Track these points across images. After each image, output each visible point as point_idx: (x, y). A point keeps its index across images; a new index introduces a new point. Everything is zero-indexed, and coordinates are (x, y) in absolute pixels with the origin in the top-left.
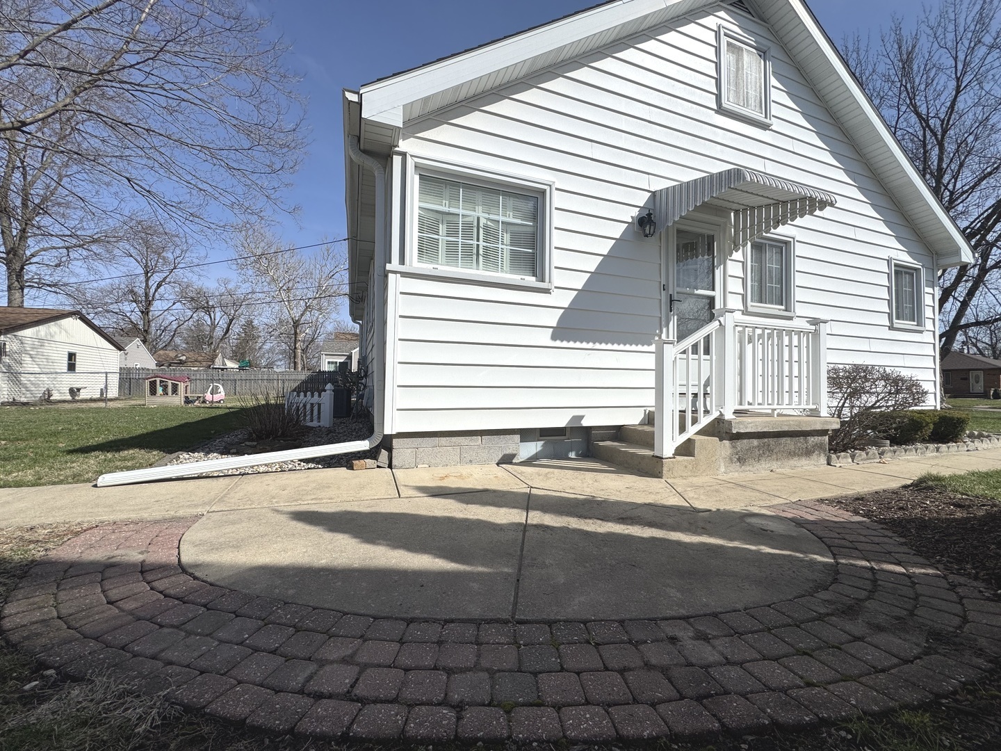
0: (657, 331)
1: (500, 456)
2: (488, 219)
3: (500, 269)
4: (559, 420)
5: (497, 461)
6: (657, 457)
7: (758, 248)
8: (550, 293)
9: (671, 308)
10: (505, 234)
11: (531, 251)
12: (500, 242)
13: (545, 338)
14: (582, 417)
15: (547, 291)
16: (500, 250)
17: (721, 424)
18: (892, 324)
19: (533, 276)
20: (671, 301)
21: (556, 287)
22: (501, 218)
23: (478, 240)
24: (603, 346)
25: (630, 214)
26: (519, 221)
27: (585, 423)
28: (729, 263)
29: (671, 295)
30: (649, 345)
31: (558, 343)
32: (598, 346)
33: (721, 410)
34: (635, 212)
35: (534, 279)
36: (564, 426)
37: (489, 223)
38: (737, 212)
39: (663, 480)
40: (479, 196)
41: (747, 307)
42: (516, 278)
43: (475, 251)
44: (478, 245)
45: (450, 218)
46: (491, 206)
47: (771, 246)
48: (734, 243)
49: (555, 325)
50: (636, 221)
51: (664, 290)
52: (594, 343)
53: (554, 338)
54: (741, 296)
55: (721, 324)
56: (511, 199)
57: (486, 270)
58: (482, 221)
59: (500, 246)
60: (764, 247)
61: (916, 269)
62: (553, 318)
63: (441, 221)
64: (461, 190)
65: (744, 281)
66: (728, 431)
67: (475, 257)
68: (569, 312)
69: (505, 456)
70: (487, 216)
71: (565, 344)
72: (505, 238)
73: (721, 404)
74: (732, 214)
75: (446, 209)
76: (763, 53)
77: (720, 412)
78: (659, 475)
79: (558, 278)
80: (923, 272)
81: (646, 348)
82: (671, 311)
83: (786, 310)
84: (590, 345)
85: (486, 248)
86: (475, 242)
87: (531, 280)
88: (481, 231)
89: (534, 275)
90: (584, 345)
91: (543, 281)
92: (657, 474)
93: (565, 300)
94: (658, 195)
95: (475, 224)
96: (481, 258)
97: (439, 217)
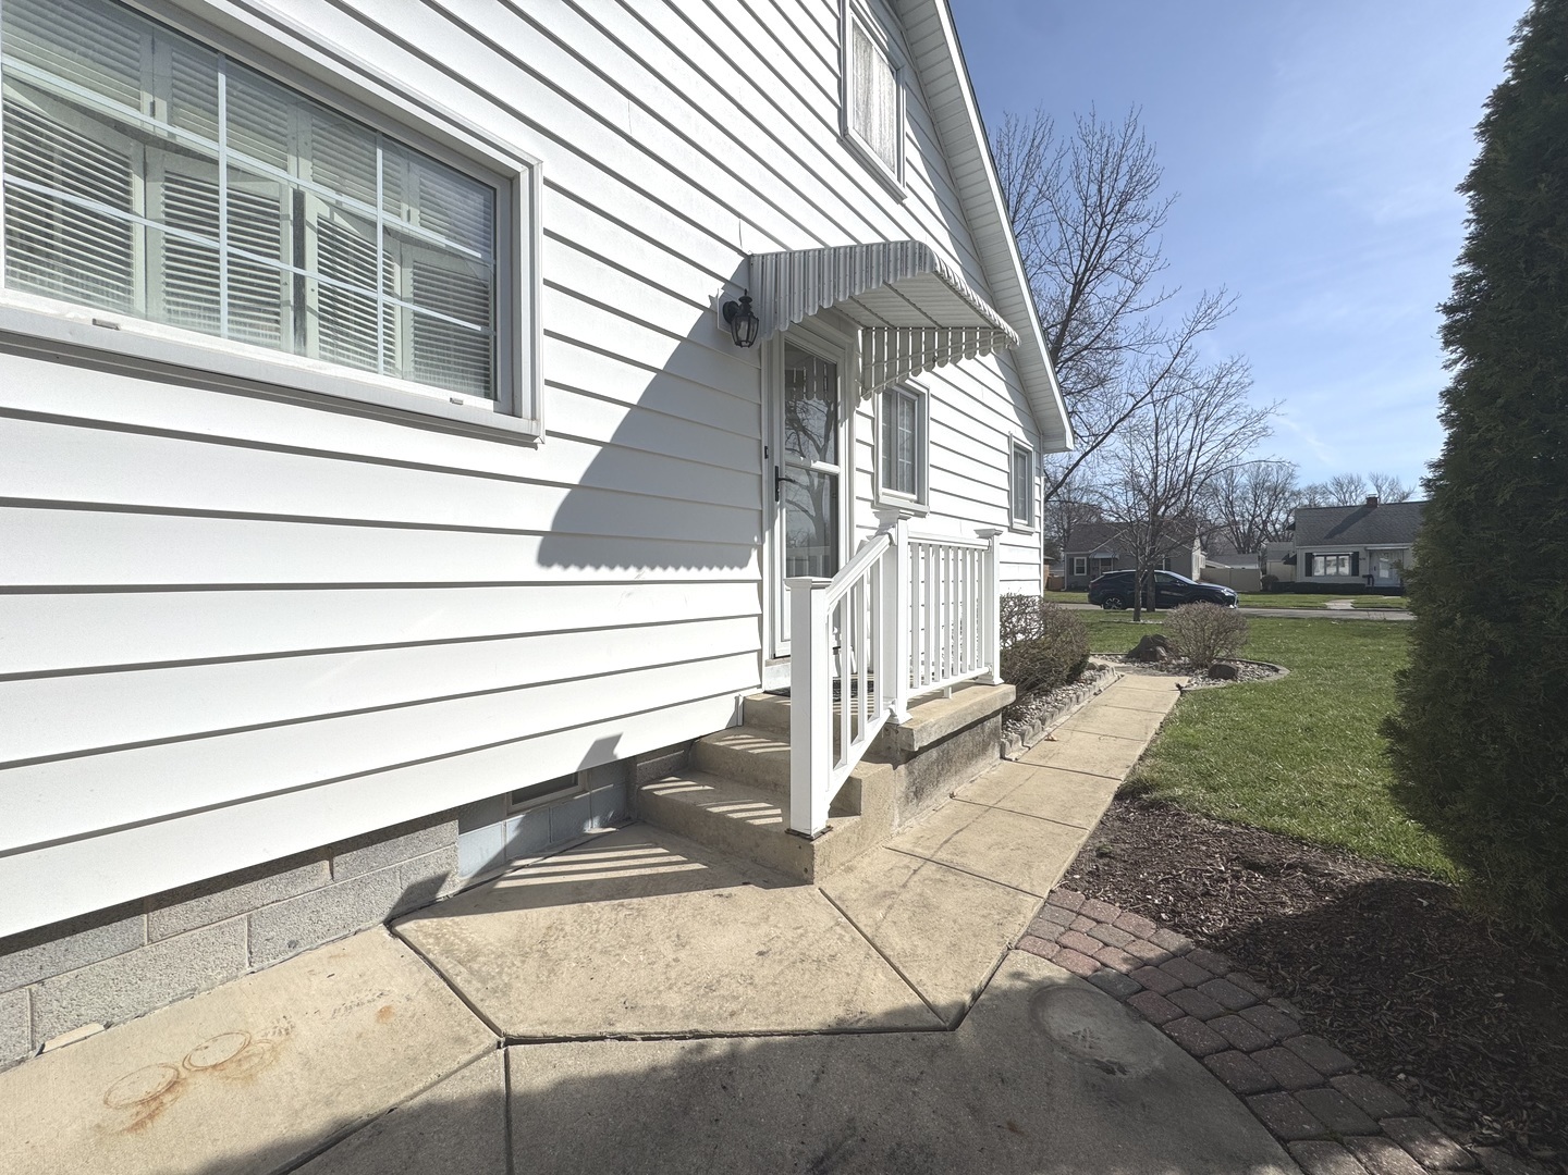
0: (756, 539)
1: (398, 894)
2: (336, 207)
3: (381, 365)
4: (565, 760)
5: (387, 911)
6: (799, 834)
7: (889, 397)
8: (535, 446)
9: (777, 492)
10: (397, 268)
11: (478, 328)
12: (381, 287)
13: (522, 559)
14: (615, 740)
15: (526, 441)
16: (381, 309)
17: (893, 734)
18: (1012, 524)
19: (487, 396)
20: (778, 480)
21: (549, 433)
22: (382, 217)
23: (300, 261)
24: (658, 573)
25: (707, 291)
26: (441, 240)
27: (623, 752)
28: (856, 417)
29: (777, 467)
30: (741, 567)
31: (556, 573)
32: (647, 574)
33: (892, 707)
34: (716, 289)
35: (489, 404)
36: (574, 771)
37: (338, 219)
38: (867, 330)
39: (814, 890)
40: (299, 124)
41: (878, 495)
42: (435, 396)
43: (289, 293)
44: (300, 282)
45: (177, 164)
46: (345, 172)
47: (903, 396)
48: (863, 383)
49: (547, 527)
50: (718, 309)
51: (766, 457)
52: (640, 568)
53: (545, 559)
54: (869, 476)
55: (891, 543)
56: (416, 168)
57: (333, 361)
58: (314, 210)
59: (382, 298)
60: (894, 396)
61: (1028, 452)
62: (541, 511)
63: (136, 166)
64: (222, 78)
65: (874, 449)
66: (907, 748)
67: (288, 314)
68: (581, 499)
69: (411, 890)
70: (332, 195)
71: (573, 573)
72: (397, 278)
73: (891, 698)
74: (860, 332)
75: (160, 126)
76: (896, 70)
77: (891, 711)
78: (806, 876)
79: (555, 411)
80: (1034, 455)
81: (736, 573)
82: (777, 500)
83: (918, 502)
84: (632, 573)
85: (330, 296)
86: (288, 267)
87: (478, 407)
88: (311, 240)
89: (489, 392)
90: (619, 573)
91: (514, 412)
92: (802, 877)
93: (572, 464)
94: (757, 264)
95: (288, 208)
96: (312, 323)
97: (132, 148)
